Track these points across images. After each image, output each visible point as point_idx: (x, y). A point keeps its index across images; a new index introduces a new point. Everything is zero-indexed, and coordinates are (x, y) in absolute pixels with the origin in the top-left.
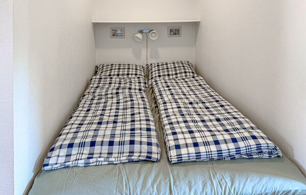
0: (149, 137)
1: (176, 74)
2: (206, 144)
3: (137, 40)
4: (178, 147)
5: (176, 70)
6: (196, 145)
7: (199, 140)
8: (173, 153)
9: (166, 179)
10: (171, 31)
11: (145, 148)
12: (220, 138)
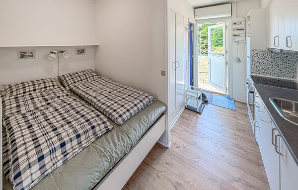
0: (101, 119)
1: (87, 78)
2: (132, 108)
3: (49, 59)
4: (120, 116)
5: (86, 76)
6: (128, 110)
7: (128, 108)
8: (120, 120)
9: (123, 134)
10: (78, 51)
11: (102, 126)
12: (136, 103)
